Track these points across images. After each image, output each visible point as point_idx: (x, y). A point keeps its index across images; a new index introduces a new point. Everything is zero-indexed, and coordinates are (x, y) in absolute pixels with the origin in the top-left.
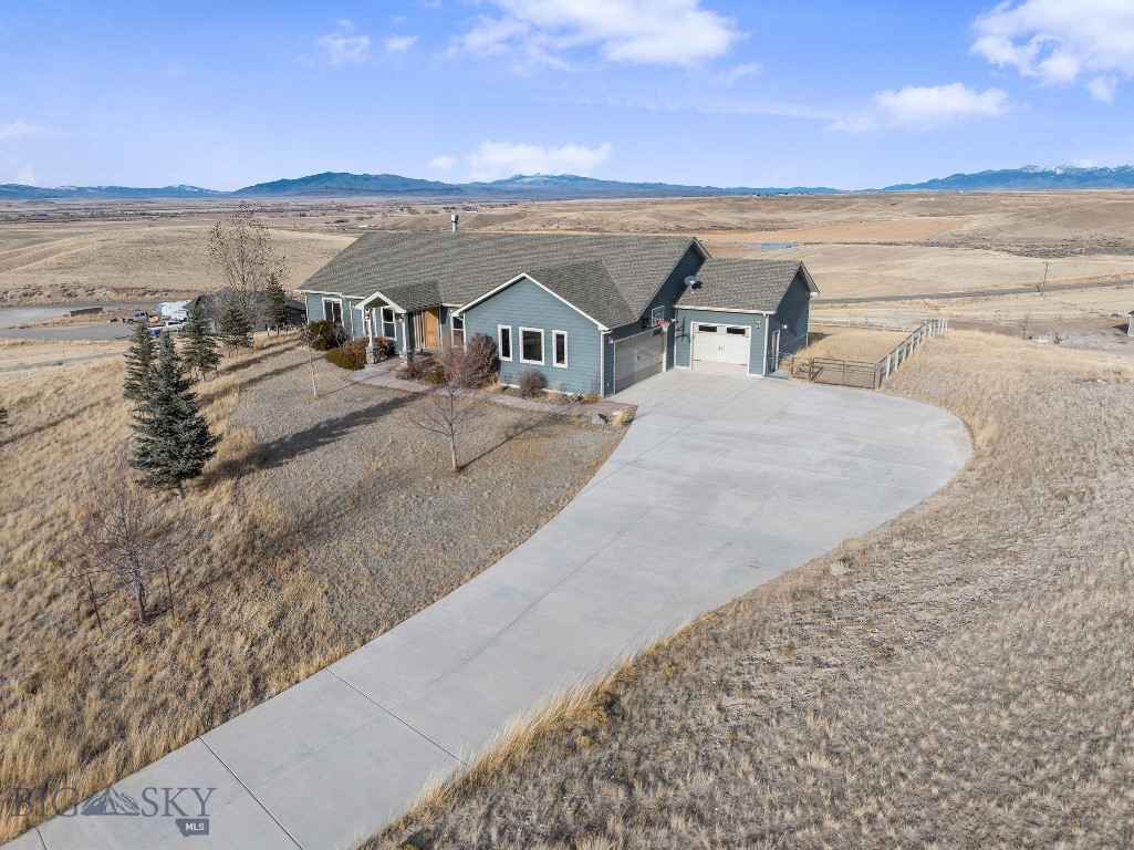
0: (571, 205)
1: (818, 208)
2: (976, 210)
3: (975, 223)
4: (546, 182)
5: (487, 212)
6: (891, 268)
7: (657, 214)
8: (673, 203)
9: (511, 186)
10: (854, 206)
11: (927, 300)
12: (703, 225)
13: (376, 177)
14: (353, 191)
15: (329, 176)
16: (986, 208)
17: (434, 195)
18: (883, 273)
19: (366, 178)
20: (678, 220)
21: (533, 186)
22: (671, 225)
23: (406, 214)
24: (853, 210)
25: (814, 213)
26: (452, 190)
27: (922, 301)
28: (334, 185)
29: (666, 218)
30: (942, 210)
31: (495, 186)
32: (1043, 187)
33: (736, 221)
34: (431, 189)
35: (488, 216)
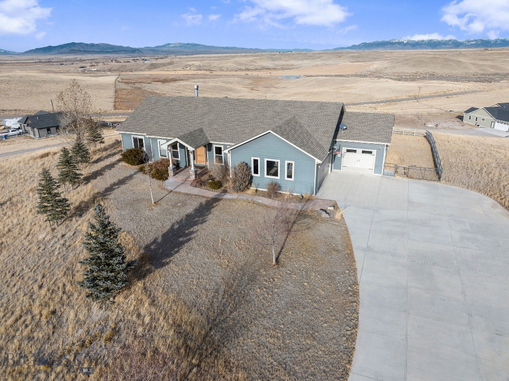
0: (194, 58)
1: (307, 59)
2: (375, 59)
3: (376, 65)
4: (181, 46)
5: (154, 62)
6: (348, 88)
7: (236, 62)
8: (242, 56)
9: (164, 49)
10: (323, 58)
11: (370, 105)
12: (257, 67)
13: (97, 45)
14: (86, 52)
15: (73, 44)
16: (378, 58)
17: (127, 53)
18: (346, 91)
19: (92, 45)
20: (246, 65)
21: (175, 49)
22: (243, 67)
23: (114, 63)
24: (322, 60)
25: (306, 61)
26: (136, 51)
27: (368, 105)
28: (76, 49)
29: (240, 64)
30: (360, 60)
31: (156, 49)
32: (399, 49)
33: (272, 65)
34: (125, 51)
35: (155, 63)
